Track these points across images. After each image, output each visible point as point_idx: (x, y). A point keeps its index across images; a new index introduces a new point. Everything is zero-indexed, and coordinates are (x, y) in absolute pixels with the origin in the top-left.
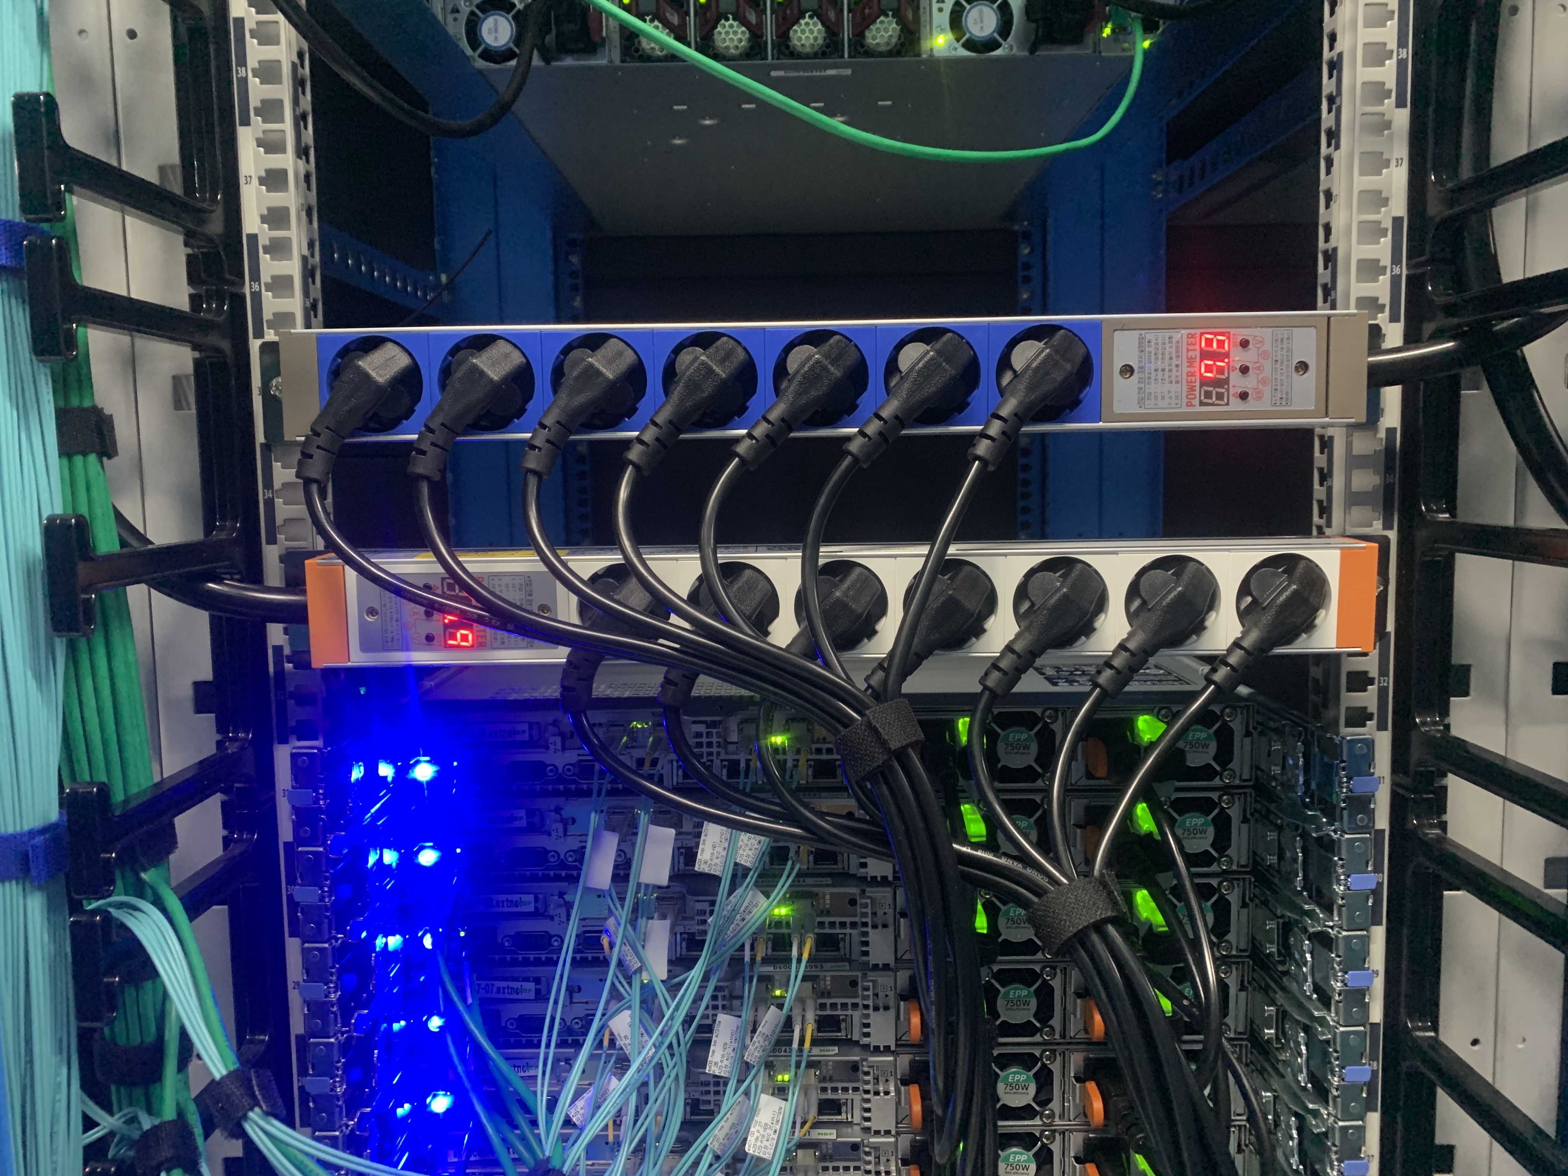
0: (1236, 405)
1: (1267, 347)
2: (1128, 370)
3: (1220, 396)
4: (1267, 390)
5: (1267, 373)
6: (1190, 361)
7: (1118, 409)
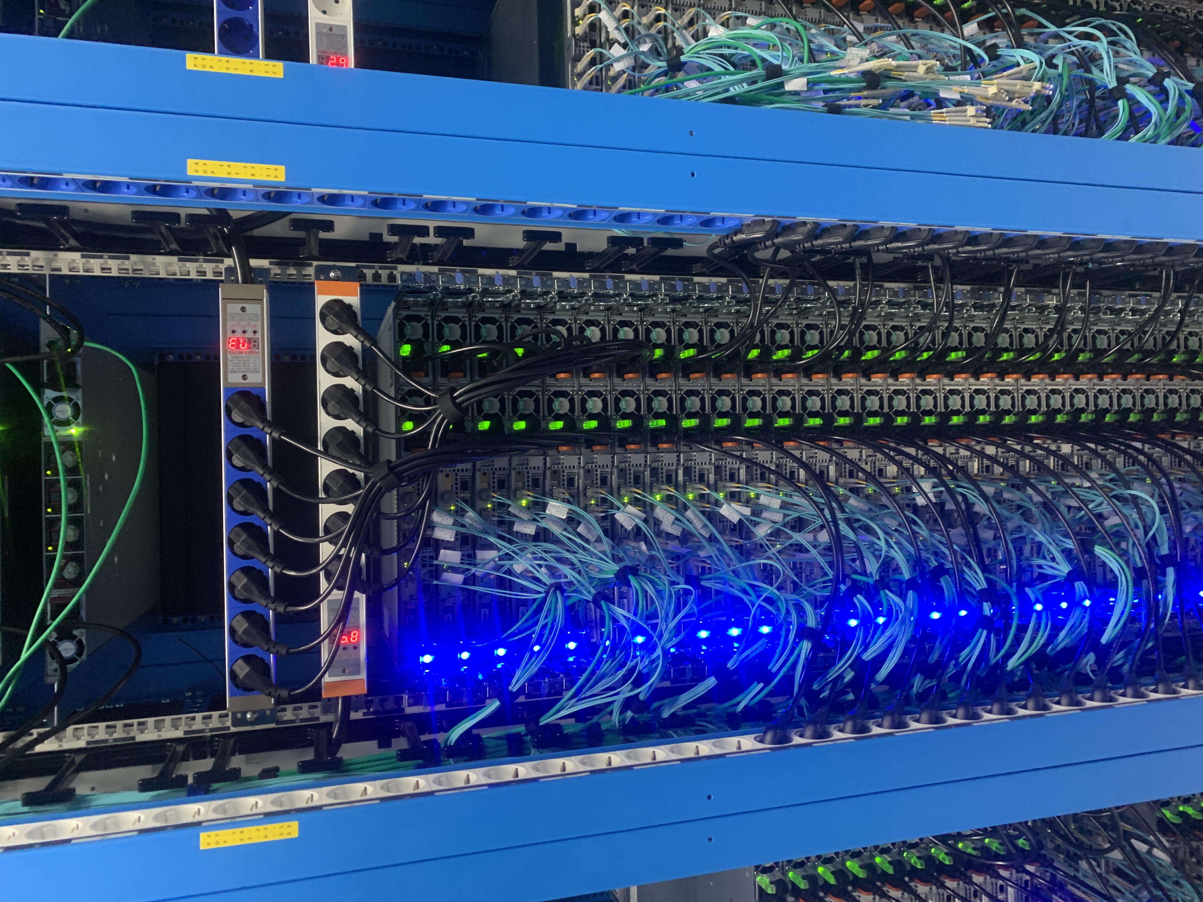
0: (259, 335)
1: (234, 323)
2: (244, 377)
3: (255, 341)
4: (253, 323)
5: (245, 323)
6: (241, 353)
7: (260, 381)
